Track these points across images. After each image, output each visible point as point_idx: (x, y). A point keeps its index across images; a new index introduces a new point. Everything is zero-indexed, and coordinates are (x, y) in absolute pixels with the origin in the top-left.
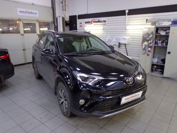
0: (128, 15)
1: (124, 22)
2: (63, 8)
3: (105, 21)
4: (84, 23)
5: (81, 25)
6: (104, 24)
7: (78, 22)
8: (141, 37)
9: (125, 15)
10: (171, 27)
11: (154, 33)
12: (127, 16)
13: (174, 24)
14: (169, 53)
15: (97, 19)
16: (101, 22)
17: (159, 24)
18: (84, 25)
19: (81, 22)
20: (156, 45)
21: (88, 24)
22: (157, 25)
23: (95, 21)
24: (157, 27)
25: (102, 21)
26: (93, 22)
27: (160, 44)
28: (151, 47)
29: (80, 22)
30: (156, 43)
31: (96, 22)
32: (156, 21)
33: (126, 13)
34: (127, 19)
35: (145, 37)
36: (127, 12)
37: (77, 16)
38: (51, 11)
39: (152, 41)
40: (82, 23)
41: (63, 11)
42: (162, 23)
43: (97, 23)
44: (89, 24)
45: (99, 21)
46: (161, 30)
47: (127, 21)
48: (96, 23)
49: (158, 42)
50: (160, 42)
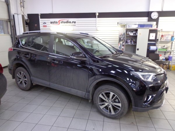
0: (98, 17)
1: (95, 23)
2: (21, 4)
3: (75, 22)
4: (50, 23)
5: (45, 25)
6: (74, 25)
7: (40, 22)
8: (118, 38)
9: (95, 17)
10: (138, 30)
11: (125, 34)
12: (97, 19)
13: (140, 27)
14: (138, 49)
15: (65, 20)
16: (70, 22)
17: (129, 26)
18: (49, 25)
19: (45, 22)
20: (127, 44)
21: (54, 24)
22: (127, 27)
23: (63, 22)
24: (127, 29)
25: (72, 22)
26: (60, 23)
27: (130, 42)
28: (123, 46)
29: (43, 22)
30: (126, 42)
31: (65, 22)
32: (125, 24)
33: (96, 16)
34: (97, 21)
35: (120, 37)
36: (97, 14)
37: (40, 15)
38: (5, 6)
39: (124, 40)
40: (47, 23)
41: (21, 7)
42: (131, 26)
43: (66, 24)
44: (56, 24)
45: (67, 22)
46: (129, 32)
47: (97, 23)
48: (64, 24)
49: (128, 42)
50: (130, 41)
